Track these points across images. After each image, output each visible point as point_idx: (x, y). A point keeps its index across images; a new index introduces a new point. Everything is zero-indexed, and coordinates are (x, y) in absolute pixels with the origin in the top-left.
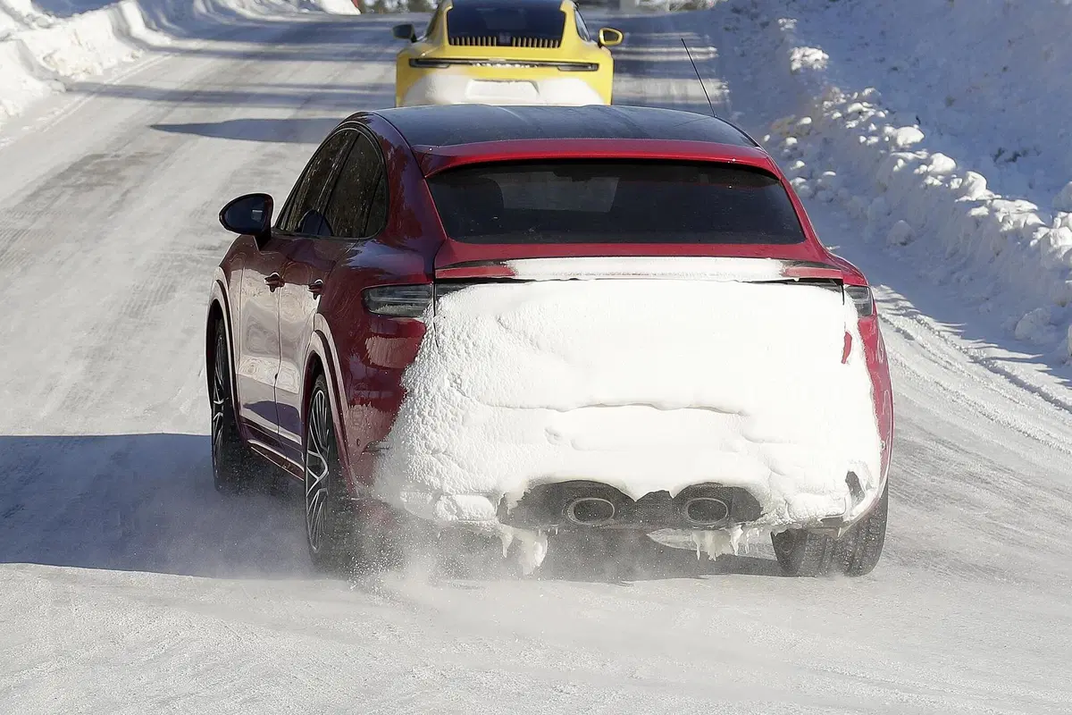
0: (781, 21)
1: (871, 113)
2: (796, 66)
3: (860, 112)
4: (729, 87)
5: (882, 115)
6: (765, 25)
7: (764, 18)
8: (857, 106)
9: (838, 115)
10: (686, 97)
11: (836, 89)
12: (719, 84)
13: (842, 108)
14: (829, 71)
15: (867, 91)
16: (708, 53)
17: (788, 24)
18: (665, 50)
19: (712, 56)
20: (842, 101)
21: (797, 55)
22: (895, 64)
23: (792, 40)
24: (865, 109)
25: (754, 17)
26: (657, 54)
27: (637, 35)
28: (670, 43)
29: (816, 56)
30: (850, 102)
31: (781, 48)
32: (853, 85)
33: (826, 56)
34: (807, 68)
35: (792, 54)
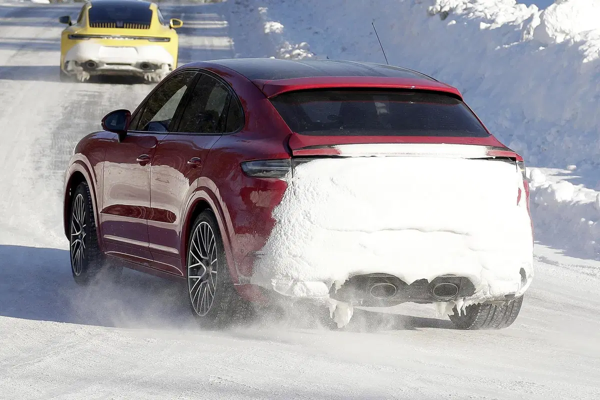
0: (260, 9)
1: (305, 55)
2: (267, 31)
3: (299, 54)
4: (234, 41)
5: (310, 55)
6: (251, 10)
7: (252, 7)
8: (297, 51)
9: (288, 55)
10: (212, 46)
11: (287, 43)
12: (229, 40)
13: (290, 52)
14: (284, 33)
15: (303, 44)
16: (223, 24)
17: (263, 10)
18: (202, 22)
19: (225, 26)
20: (290, 49)
21: (268, 25)
22: (317, 31)
23: (265, 18)
24: (301, 53)
25: (246, 6)
26: (198, 24)
27: (189, 15)
28: (204, 19)
29: (277, 26)
30: (294, 49)
31: (259, 22)
32: (295, 41)
33: (282, 26)
34: (273, 32)
35: (265, 25)
